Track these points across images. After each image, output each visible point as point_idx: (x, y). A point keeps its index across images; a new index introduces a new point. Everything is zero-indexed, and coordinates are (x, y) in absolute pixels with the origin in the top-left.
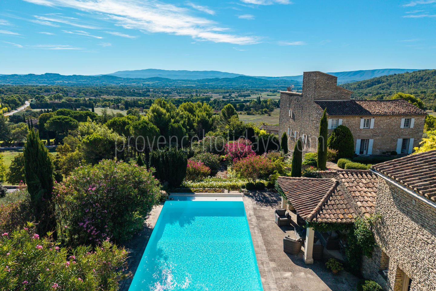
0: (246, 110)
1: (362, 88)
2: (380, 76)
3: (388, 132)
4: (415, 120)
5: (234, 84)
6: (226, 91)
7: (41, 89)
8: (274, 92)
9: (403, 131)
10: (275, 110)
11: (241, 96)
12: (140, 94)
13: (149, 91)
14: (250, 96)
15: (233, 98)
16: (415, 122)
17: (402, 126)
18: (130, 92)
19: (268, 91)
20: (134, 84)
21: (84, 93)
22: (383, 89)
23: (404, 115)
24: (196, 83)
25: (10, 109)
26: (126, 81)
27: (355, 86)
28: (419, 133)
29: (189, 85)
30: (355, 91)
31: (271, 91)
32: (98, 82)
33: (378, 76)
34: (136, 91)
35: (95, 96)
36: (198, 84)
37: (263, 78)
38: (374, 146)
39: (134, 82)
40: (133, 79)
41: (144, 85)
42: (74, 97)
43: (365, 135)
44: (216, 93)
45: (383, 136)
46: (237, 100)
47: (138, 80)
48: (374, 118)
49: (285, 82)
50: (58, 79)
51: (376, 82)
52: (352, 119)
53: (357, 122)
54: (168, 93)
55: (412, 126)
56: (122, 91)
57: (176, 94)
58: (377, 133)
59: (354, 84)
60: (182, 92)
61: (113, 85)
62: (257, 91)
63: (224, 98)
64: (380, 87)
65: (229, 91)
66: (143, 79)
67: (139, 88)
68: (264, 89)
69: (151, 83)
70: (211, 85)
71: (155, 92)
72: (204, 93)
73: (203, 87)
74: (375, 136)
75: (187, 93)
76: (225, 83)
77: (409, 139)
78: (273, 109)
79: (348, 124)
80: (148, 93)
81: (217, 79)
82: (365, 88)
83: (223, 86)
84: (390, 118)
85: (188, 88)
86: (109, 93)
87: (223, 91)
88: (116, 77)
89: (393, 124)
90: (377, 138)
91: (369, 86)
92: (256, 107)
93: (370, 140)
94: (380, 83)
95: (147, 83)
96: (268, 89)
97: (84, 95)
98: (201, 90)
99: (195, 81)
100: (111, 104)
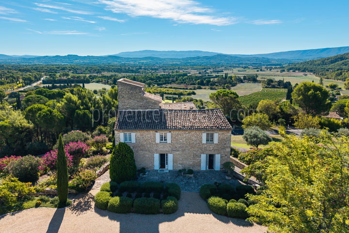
0: (211, 85)
1: (326, 64)
2: (343, 53)
3: (189, 147)
4: (219, 134)
5: (212, 61)
6: (203, 67)
7: (59, 68)
8: (245, 67)
9: (206, 146)
10: (238, 85)
11: (214, 72)
12: (133, 70)
13: (141, 68)
14: (223, 71)
15: (208, 73)
16: (219, 138)
17: (204, 141)
18: (126, 70)
19: (240, 67)
20: (132, 63)
21: (89, 70)
22: (346, 65)
23: (205, 129)
24: (181, 60)
25: (24, 84)
26: (126, 60)
27: (319, 62)
28: (225, 150)
29: (174, 63)
30: (319, 67)
31: (242, 68)
32: (105, 61)
33: (342, 53)
34: (131, 68)
35: (97, 73)
36: (182, 61)
37: (239, 56)
38: (174, 161)
39: (132, 61)
40: (131, 58)
41: (139, 63)
42: (81, 73)
43: (163, 149)
44: (195, 69)
45: (183, 151)
46: (210, 76)
47: (135, 59)
48: (170, 132)
49: (256, 60)
50: (76, 59)
51: (339, 58)
52: (146, 132)
53: (152, 136)
54: (156, 70)
55: (216, 141)
56: (119, 69)
57: (162, 70)
58: (176, 147)
59: (318, 60)
60: (167, 69)
61: (115, 63)
62: (230, 67)
63: (200, 73)
64: (343, 63)
65: (206, 67)
66: (139, 59)
67: (134, 66)
68: (237, 65)
69: (145, 61)
70: (193, 62)
71: (146, 69)
72: (185, 69)
73: (186, 64)
74: (174, 150)
75: (171, 69)
76: (205, 61)
77: (215, 155)
78: (236, 84)
79: (143, 138)
80: (140, 70)
81: (198, 58)
82: (329, 64)
83: (203, 63)
84: (189, 133)
85: (172, 65)
86: (109, 71)
87: (201, 67)
88: (119, 57)
89: (194, 138)
90: (177, 153)
91: (332, 62)
92: (220, 82)
93: (169, 155)
94: (343, 60)
95: (142, 61)
96: (241, 65)
97: (89, 72)
98: (183, 67)
99: (180, 59)
100: (104, 80)
